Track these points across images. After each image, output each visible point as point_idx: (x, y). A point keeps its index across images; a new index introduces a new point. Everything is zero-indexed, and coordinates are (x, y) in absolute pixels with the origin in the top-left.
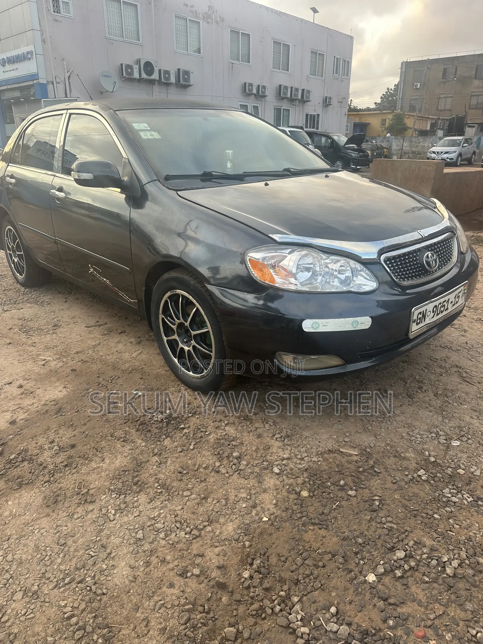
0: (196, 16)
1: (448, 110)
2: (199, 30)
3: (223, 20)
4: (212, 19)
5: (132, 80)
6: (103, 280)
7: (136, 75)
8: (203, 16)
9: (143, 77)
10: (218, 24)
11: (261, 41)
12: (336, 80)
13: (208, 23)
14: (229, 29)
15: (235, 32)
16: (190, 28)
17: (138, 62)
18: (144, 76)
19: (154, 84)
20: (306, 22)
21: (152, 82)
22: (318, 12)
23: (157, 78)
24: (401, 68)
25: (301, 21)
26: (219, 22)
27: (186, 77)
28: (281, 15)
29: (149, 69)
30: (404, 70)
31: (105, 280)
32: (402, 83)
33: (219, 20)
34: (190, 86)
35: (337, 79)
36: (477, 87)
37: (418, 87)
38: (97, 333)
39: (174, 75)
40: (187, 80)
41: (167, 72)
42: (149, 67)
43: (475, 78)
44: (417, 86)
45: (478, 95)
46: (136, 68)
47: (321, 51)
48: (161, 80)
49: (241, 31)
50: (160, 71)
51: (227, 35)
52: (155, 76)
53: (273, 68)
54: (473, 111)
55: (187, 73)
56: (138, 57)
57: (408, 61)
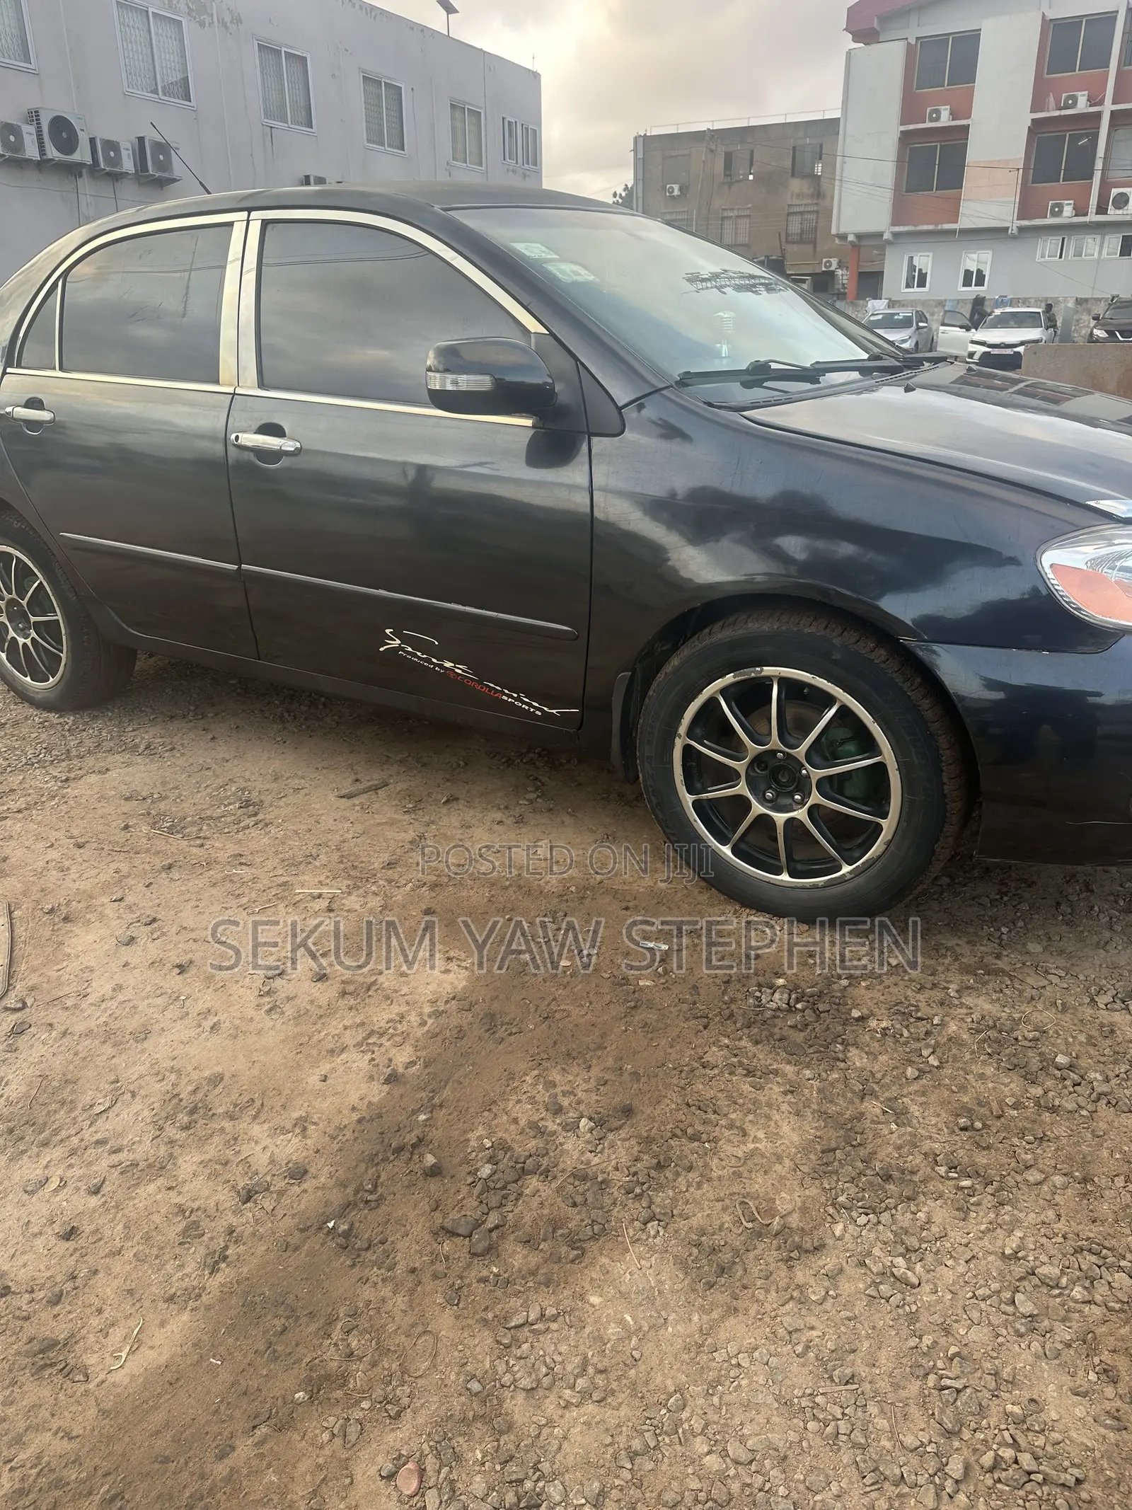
0: (170, 7)
1: (743, 245)
2: (181, 40)
3: (238, 20)
4: (212, 14)
5: (21, 164)
6: (441, 666)
7: (32, 152)
8: (189, 7)
9: (50, 157)
10: (227, 28)
11: (333, 76)
12: (511, 173)
13: (202, 24)
14: (256, 43)
15: (268, 50)
16: (157, 34)
17: (33, 116)
18: (53, 153)
19: (81, 176)
20: (434, 33)
21: (73, 170)
22: (456, 11)
23: (88, 159)
24: (635, 150)
25: (422, 31)
26: (229, 24)
27: (161, 157)
28: (373, 14)
29: (64, 135)
30: (640, 155)
31: (448, 664)
32: (640, 183)
33: (228, 18)
34: (175, 180)
35: (513, 171)
36: (798, 195)
37: (676, 192)
38: (385, 809)
39: (130, 152)
40: (165, 166)
41: (111, 145)
42: (63, 131)
43: (793, 176)
44: (673, 192)
45: (801, 213)
46: (28, 131)
47: (472, 105)
48: (99, 165)
49: (284, 49)
50: (92, 141)
51: (252, 57)
52: (82, 155)
53: (369, 141)
54: (795, 247)
55: (163, 148)
56: (34, 105)
57: (648, 134)
